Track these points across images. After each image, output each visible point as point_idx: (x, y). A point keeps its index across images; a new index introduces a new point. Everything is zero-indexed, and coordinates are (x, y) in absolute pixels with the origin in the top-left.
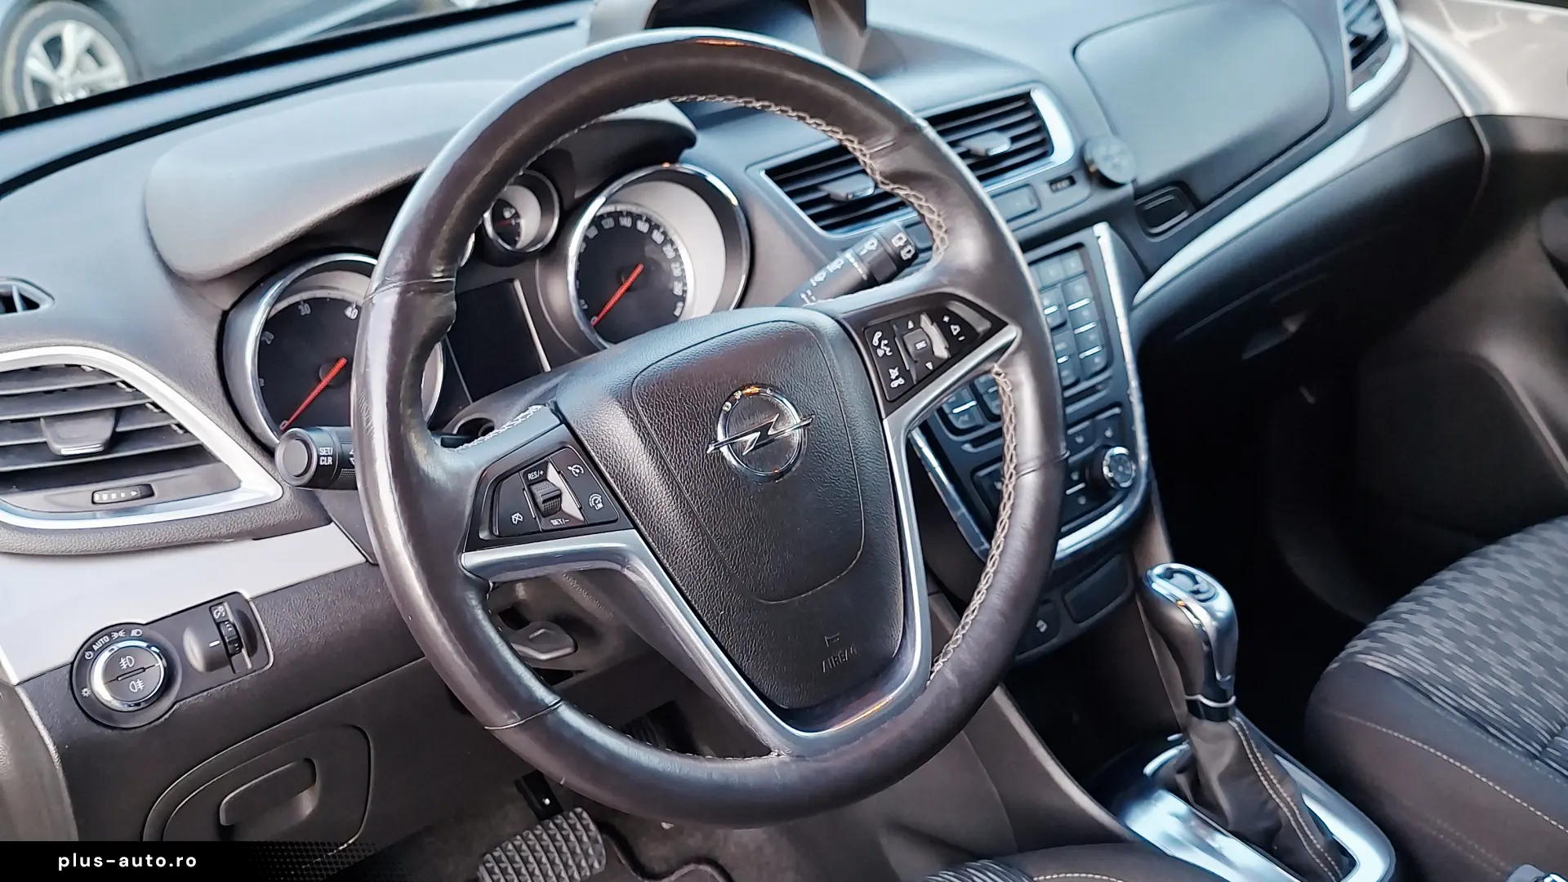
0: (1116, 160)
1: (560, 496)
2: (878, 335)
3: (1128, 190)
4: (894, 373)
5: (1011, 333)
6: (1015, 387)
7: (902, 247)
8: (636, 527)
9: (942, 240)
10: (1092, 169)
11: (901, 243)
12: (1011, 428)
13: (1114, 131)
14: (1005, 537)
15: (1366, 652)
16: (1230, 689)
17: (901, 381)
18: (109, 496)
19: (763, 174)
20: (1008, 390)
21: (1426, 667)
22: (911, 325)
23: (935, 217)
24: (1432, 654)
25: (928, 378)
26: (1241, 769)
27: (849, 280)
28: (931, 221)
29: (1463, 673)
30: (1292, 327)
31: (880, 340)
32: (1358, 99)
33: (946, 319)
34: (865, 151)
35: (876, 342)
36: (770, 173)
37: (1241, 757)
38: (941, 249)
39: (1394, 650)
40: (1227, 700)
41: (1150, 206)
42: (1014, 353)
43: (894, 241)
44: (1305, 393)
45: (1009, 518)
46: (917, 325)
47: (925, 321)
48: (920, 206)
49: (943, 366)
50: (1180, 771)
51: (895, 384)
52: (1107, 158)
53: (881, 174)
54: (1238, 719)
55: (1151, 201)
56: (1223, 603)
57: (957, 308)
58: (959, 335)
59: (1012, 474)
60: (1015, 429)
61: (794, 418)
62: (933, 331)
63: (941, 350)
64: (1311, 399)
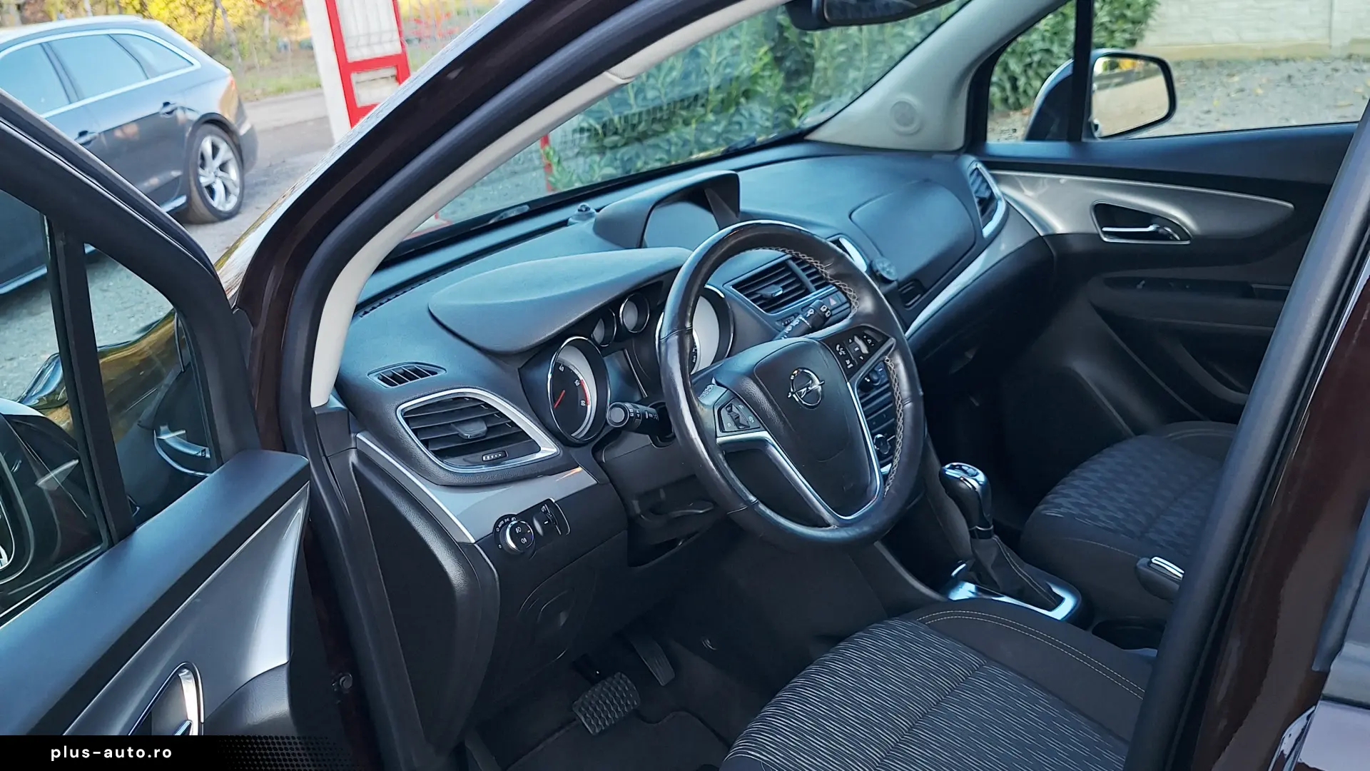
0: (888, 270)
1: (738, 417)
2: (838, 346)
3: (895, 284)
4: (848, 362)
5: (892, 341)
6: (896, 366)
7: (825, 312)
8: (766, 430)
9: (856, 303)
10: (878, 274)
11: (825, 310)
12: (896, 384)
13: (882, 255)
14: (903, 432)
15: (1046, 509)
16: (991, 523)
17: (851, 365)
18: (490, 457)
19: (731, 287)
20: (892, 368)
21: (1076, 511)
22: (850, 341)
23: (852, 293)
24: (1077, 505)
25: (862, 363)
26: (1000, 562)
27: (803, 328)
28: (850, 295)
29: (1094, 511)
30: (970, 355)
31: (839, 348)
32: (987, 230)
33: (865, 337)
34: (824, 267)
35: (838, 349)
36: (734, 286)
37: (1000, 554)
38: (856, 307)
39: (1060, 506)
40: (989, 527)
41: (904, 292)
42: (894, 350)
43: (822, 309)
44: (974, 401)
45: (903, 424)
46: (853, 340)
47: (856, 338)
48: (845, 289)
49: (867, 357)
50: (970, 570)
51: (849, 367)
52: (884, 269)
53: (830, 276)
54: (995, 538)
55: (905, 289)
56: (981, 477)
57: (867, 332)
58: (871, 343)
59: (900, 405)
60: (898, 384)
61: (817, 382)
62: (860, 343)
63: (865, 350)
64: (977, 404)
